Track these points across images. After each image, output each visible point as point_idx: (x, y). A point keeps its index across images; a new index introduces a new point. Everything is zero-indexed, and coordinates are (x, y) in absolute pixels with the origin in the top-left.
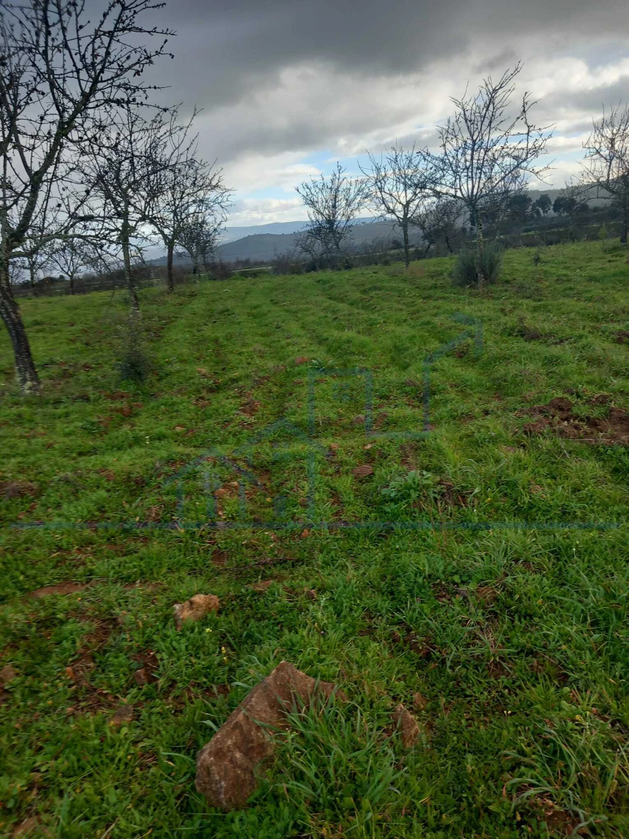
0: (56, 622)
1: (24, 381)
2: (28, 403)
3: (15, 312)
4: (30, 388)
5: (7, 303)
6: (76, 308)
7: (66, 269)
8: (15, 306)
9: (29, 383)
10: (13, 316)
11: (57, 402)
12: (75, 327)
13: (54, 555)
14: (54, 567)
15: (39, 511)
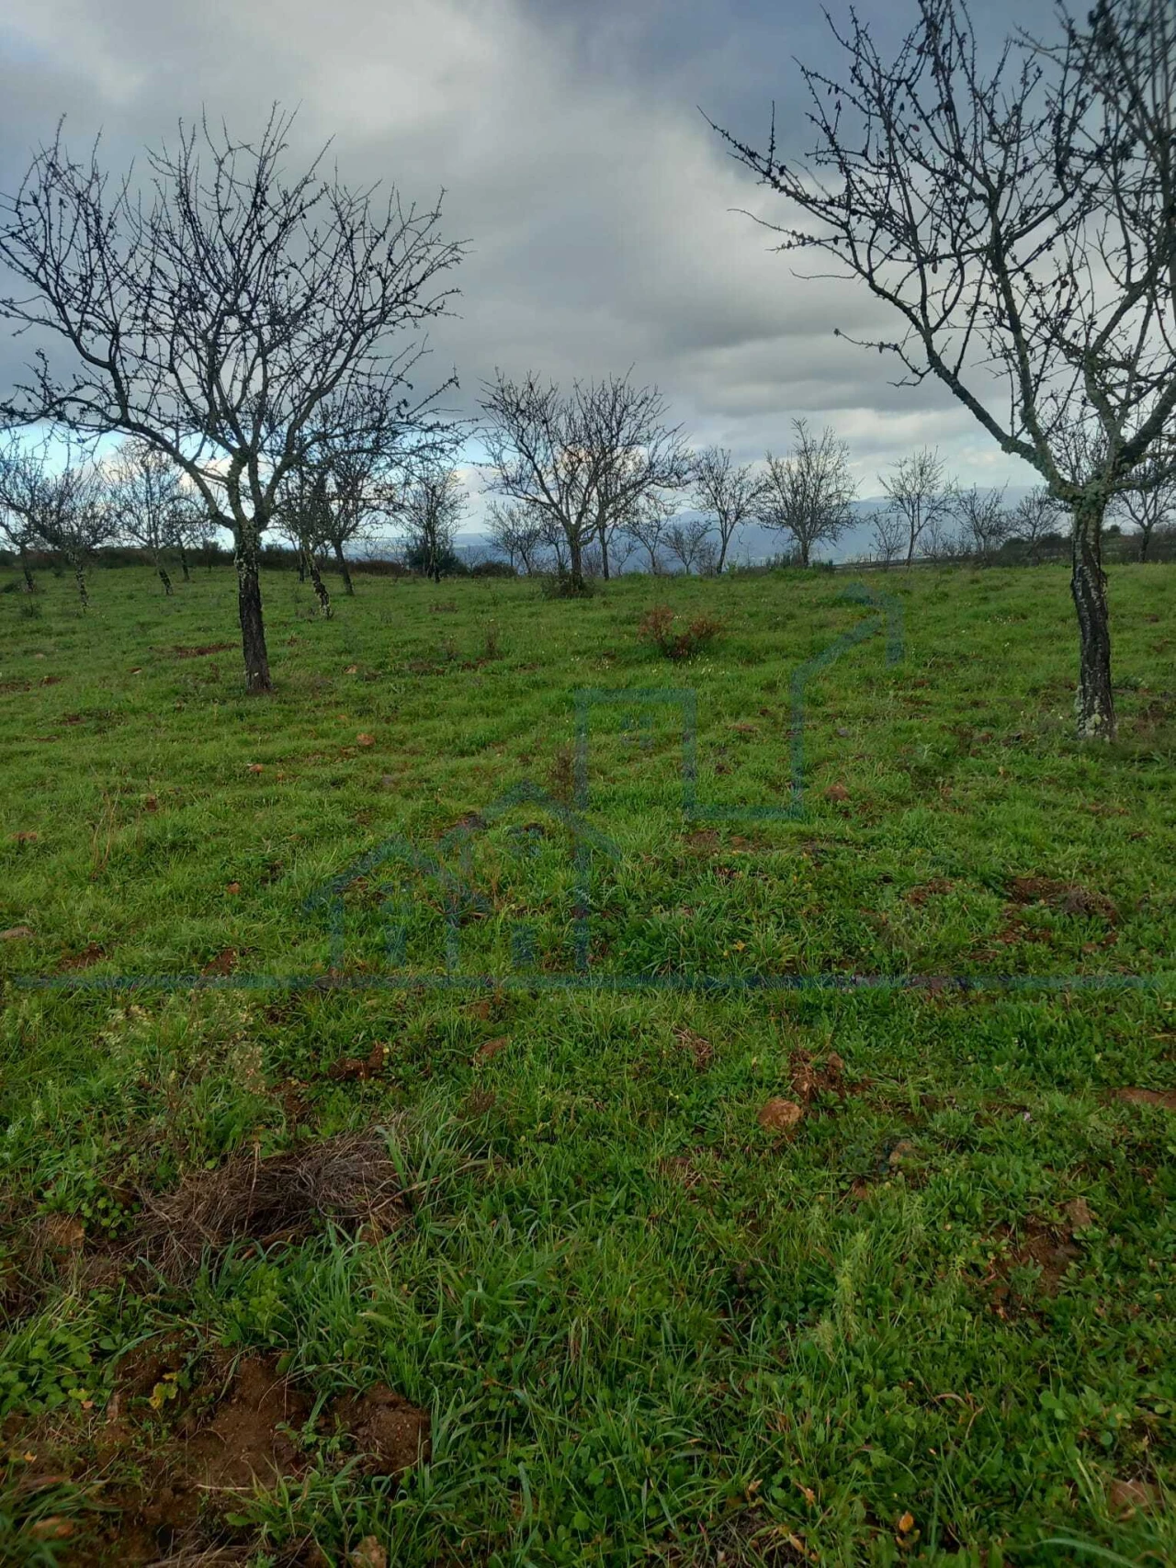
0: (1165, 1158)
1: (1088, 712)
2: (1091, 752)
3: (1099, 589)
4: (1096, 727)
5: (1088, 572)
6: (1162, 590)
7: (1140, 515)
8: (1101, 577)
9: (1096, 717)
10: (1094, 594)
11: (1146, 759)
12: (1162, 624)
13: (1157, 1036)
14: (1158, 1058)
15: (1121, 948)
